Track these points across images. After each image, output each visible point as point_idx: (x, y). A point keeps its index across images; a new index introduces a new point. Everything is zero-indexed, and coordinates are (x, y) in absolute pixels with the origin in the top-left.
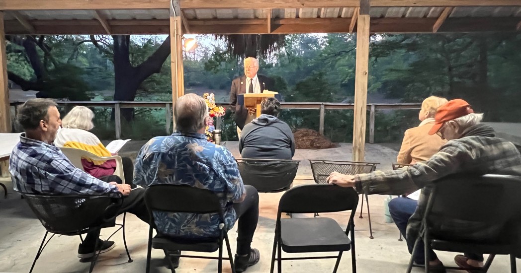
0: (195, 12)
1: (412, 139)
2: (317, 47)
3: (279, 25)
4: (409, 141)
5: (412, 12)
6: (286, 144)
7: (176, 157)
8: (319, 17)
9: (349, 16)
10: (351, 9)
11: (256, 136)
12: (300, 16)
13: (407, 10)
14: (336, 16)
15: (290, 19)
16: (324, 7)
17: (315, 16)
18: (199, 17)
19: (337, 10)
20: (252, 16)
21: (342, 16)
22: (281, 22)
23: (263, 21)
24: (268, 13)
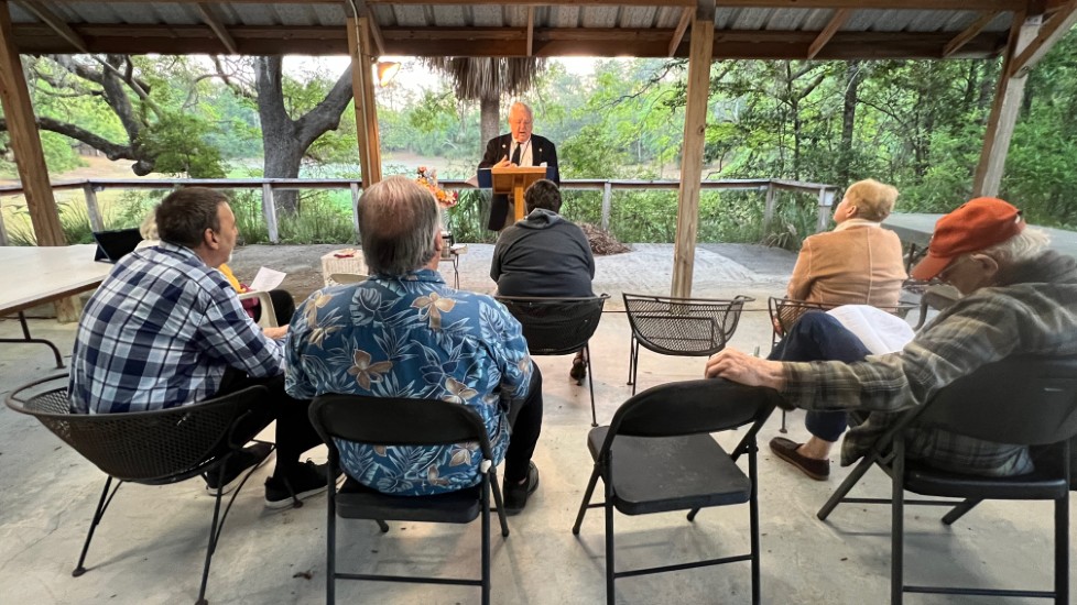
1: (816, 254)
3: (548, 41)
5: (779, 19)
8: (618, 25)
9: (671, 24)
10: (675, 14)
11: (525, 249)
12: (586, 23)
14: (649, 23)
15: (567, 29)
18: (401, 20)
19: (651, 12)
23: (519, 33)
24: (527, 17)
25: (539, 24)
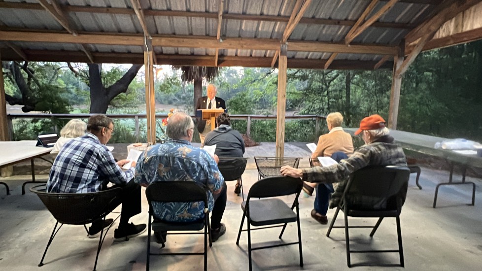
0: (162, 49)
1: (325, 142)
2: (236, 76)
3: (224, 61)
4: (323, 143)
5: (312, 55)
6: (239, 146)
7: (171, 158)
8: (251, 56)
9: (272, 56)
10: (273, 52)
11: (217, 140)
12: (239, 54)
13: (308, 54)
14: (263, 55)
15: (231, 56)
16: (255, 49)
17: (248, 55)
18: (164, 52)
19: (264, 52)
20: (204, 54)
21: (267, 56)
22: (225, 58)
23: (212, 58)
24: (216, 52)
25: (220, 54)
